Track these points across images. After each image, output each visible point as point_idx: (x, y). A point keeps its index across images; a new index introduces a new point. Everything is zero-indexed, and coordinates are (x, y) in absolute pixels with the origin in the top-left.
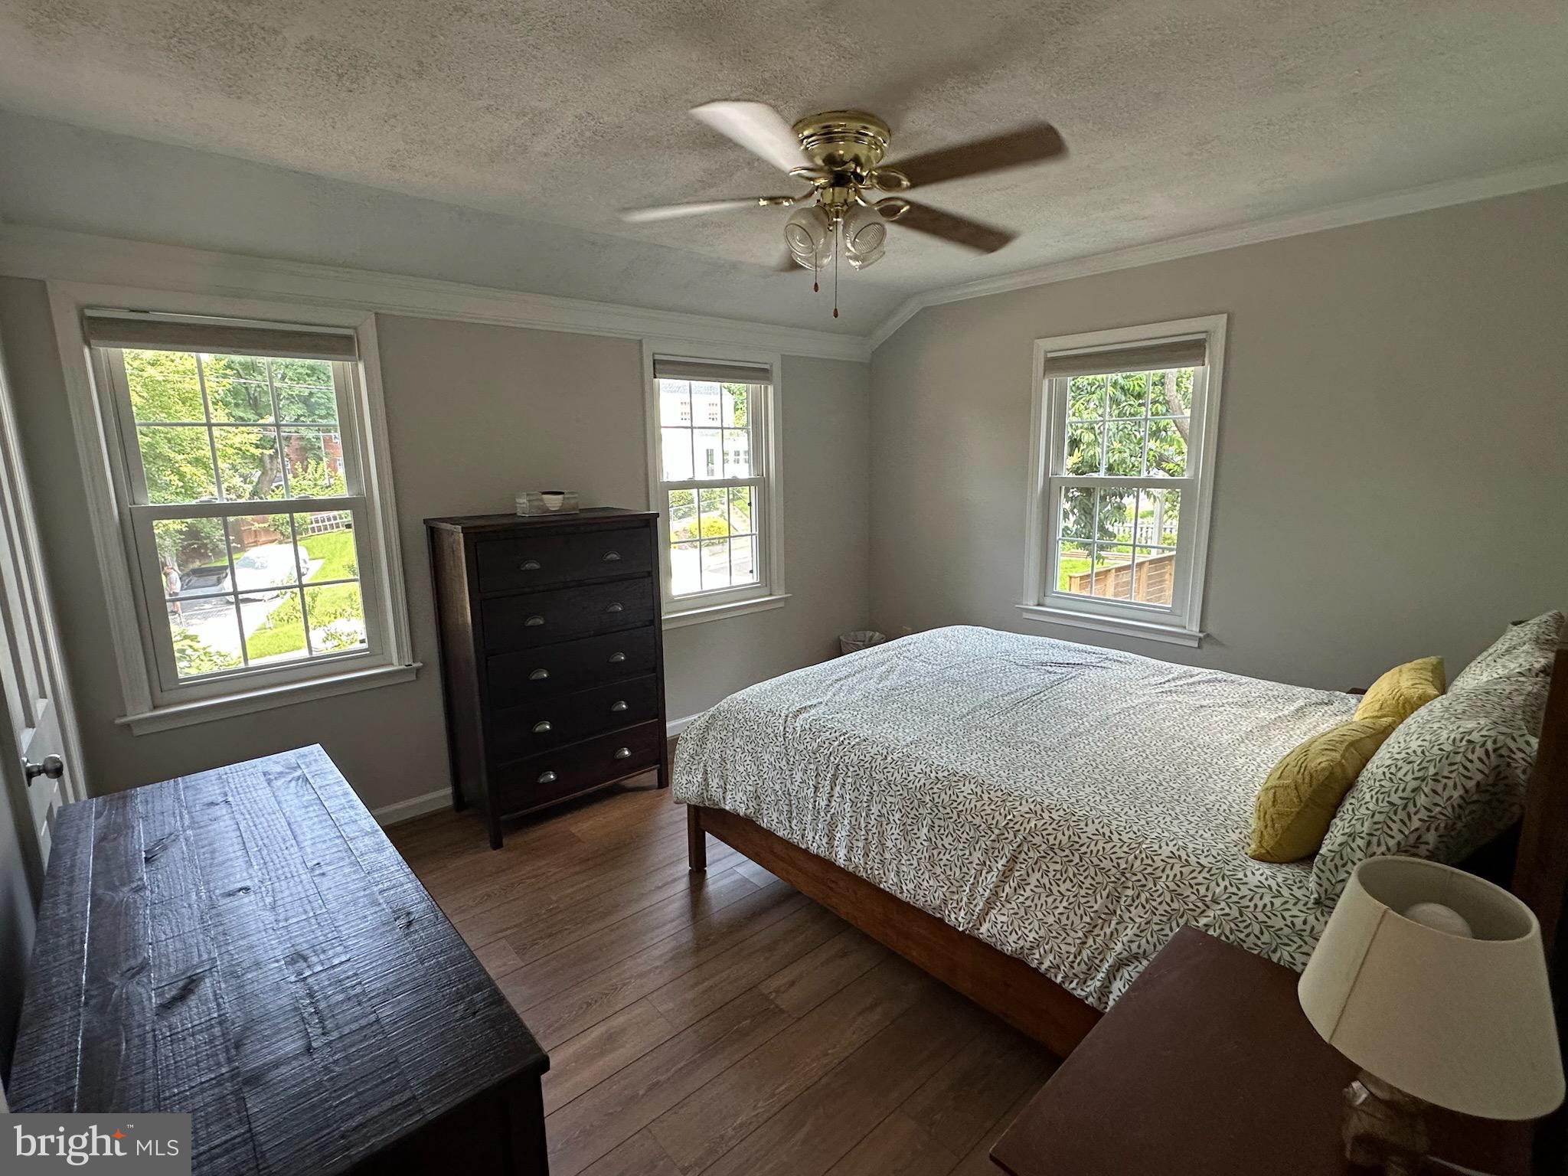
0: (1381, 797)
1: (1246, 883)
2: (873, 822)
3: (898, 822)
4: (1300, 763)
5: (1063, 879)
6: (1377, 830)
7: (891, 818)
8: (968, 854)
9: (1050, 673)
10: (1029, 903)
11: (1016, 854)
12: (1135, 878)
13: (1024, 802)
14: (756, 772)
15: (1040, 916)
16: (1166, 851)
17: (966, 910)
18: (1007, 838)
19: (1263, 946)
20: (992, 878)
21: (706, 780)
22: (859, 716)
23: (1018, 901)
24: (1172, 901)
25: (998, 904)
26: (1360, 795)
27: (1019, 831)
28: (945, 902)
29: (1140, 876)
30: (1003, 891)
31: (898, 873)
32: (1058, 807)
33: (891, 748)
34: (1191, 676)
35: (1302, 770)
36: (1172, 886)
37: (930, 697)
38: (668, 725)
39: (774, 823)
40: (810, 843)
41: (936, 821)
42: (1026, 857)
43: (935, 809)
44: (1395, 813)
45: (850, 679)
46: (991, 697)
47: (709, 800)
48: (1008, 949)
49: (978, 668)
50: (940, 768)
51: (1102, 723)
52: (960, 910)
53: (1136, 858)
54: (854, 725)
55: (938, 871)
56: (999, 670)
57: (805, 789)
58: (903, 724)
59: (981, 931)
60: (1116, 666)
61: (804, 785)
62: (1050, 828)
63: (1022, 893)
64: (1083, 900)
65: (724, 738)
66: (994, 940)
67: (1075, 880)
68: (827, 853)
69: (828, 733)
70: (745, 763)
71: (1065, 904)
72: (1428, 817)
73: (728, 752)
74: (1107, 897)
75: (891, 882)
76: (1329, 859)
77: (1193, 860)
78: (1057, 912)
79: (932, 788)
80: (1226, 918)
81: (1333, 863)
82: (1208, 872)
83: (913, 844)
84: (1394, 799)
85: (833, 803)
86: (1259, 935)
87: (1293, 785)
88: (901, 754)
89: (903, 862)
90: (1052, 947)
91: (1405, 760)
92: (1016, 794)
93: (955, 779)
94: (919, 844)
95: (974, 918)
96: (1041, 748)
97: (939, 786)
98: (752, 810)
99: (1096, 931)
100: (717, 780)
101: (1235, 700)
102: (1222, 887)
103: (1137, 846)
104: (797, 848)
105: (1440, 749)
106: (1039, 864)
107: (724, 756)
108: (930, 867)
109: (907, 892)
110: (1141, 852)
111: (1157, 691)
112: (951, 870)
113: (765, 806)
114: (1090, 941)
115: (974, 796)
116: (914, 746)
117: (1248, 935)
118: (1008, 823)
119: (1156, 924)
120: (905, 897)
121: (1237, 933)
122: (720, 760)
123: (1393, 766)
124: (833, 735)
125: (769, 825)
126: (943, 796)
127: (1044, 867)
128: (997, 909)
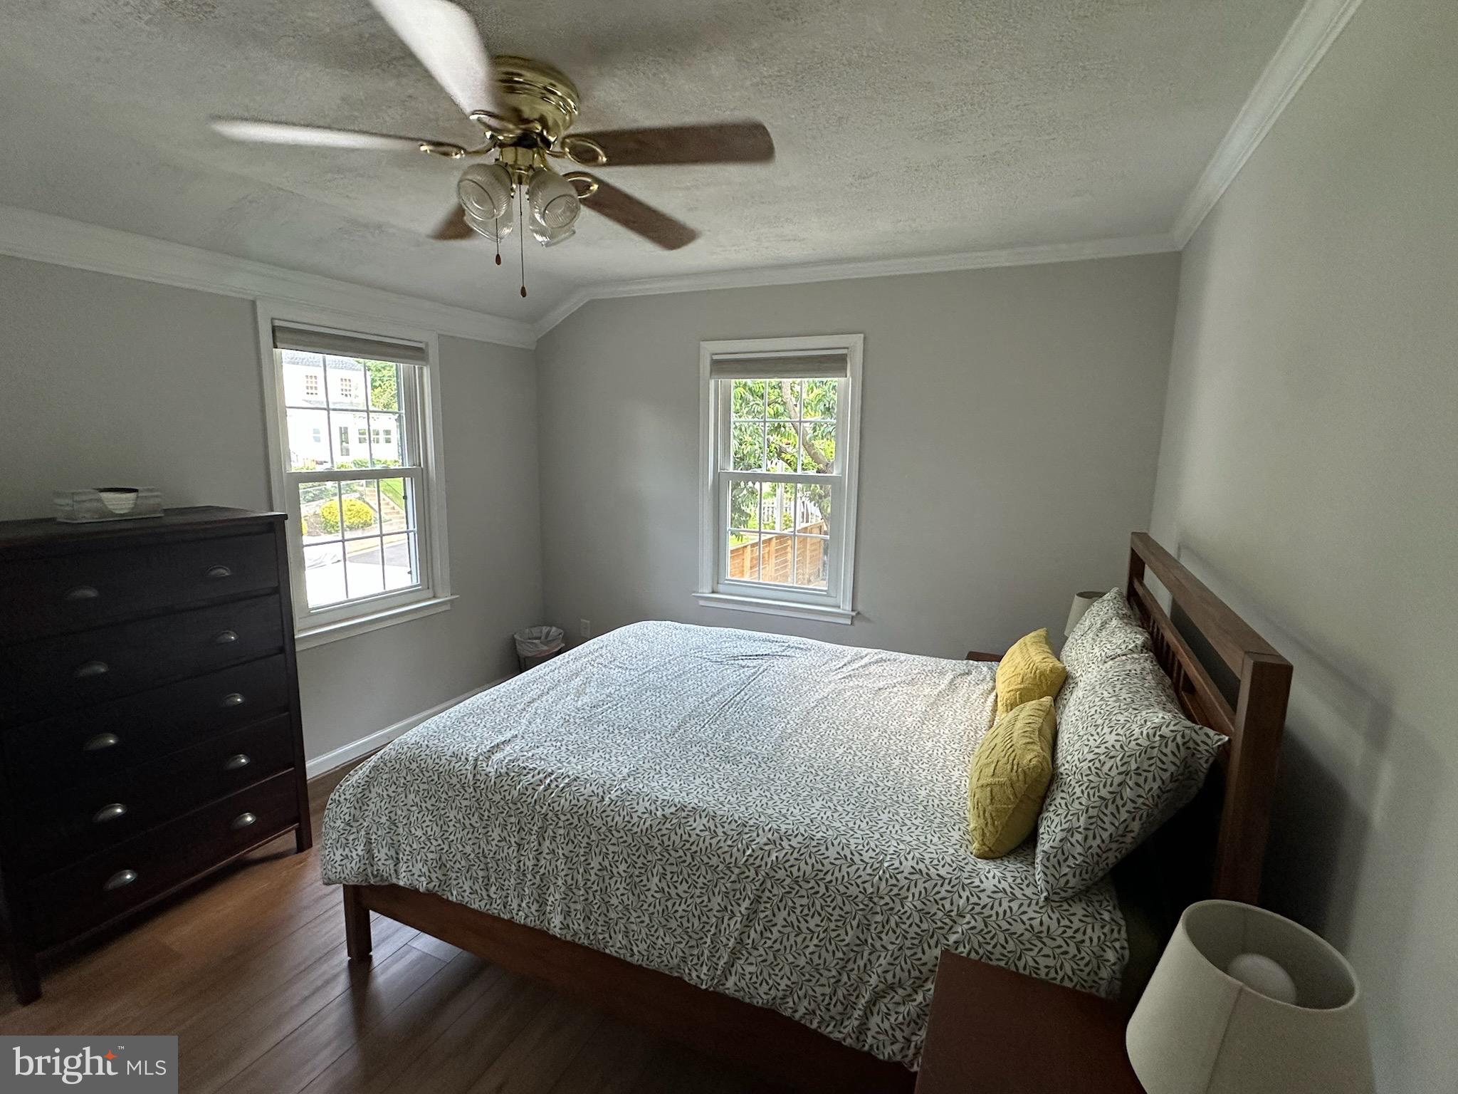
0: (1091, 792)
1: (984, 890)
2: (593, 878)
3: (624, 874)
4: (1011, 759)
5: (811, 914)
6: (1091, 824)
7: (615, 870)
8: (706, 900)
9: (743, 667)
10: (777, 946)
11: (759, 893)
12: (882, 902)
13: (761, 832)
14: (438, 834)
15: (791, 959)
16: (907, 866)
17: (709, 964)
18: (748, 877)
19: (1010, 955)
20: (736, 924)
21: (369, 851)
22: (563, 748)
23: (766, 946)
24: (921, 921)
25: (744, 952)
26: (1070, 791)
27: (760, 866)
28: (684, 960)
29: (887, 899)
30: (749, 938)
31: (626, 934)
32: (796, 832)
33: (608, 785)
34: (862, 658)
35: (1015, 767)
36: (920, 906)
37: (636, 711)
38: (308, 764)
39: (467, 893)
40: (514, 912)
41: (667, 867)
42: (770, 895)
43: (665, 854)
44: (1106, 807)
45: (544, 699)
46: (697, 703)
47: (375, 876)
48: (758, 1002)
49: (676, 669)
50: (665, 803)
51: (806, 719)
52: (702, 966)
53: (880, 879)
54: (559, 761)
55: (673, 924)
56: (696, 670)
57: (506, 848)
58: (614, 751)
59: (727, 986)
60: (798, 653)
61: (504, 843)
62: (792, 859)
63: (770, 936)
64: (834, 934)
65: (393, 795)
66: (742, 993)
67: (823, 913)
68: (538, 923)
69: (530, 776)
70: (424, 825)
71: (815, 941)
72: (1134, 808)
73: (399, 812)
74: (858, 927)
75: (619, 945)
76: (1052, 856)
77: (933, 871)
78: (807, 952)
79: (660, 830)
80: (973, 931)
81: (1056, 859)
82: (949, 884)
83: (642, 897)
84: (1104, 793)
85: (543, 862)
86: (1004, 944)
87: (1008, 782)
88: (619, 792)
89: (632, 919)
90: (806, 991)
91: (1107, 754)
92: (751, 823)
93: (684, 814)
94: (649, 896)
95: (719, 972)
96: (760, 759)
97: (667, 825)
98: (436, 882)
99: (850, 966)
100: (385, 850)
101: (903, 679)
102: (965, 898)
103: (878, 865)
104: (497, 919)
105: (1137, 744)
106: (784, 902)
107: (393, 818)
108: (664, 922)
109: (638, 954)
110: (884, 872)
111: (840, 677)
112: (688, 921)
113: (454, 875)
114: (845, 978)
115: (707, 833)
116: (631, 779)
117: (994, 947)
118: (747, 860)
119: (909, 948)
120: (635, 960)
121: (984, 945)
122: (388, 823)
123: (1097, 761)
124: (537, 777)
125: (460, 898)
126: (673, 837)
127: (790, 903)
128: (744, 958)
